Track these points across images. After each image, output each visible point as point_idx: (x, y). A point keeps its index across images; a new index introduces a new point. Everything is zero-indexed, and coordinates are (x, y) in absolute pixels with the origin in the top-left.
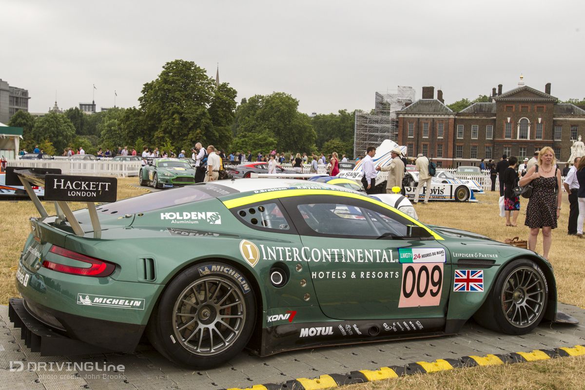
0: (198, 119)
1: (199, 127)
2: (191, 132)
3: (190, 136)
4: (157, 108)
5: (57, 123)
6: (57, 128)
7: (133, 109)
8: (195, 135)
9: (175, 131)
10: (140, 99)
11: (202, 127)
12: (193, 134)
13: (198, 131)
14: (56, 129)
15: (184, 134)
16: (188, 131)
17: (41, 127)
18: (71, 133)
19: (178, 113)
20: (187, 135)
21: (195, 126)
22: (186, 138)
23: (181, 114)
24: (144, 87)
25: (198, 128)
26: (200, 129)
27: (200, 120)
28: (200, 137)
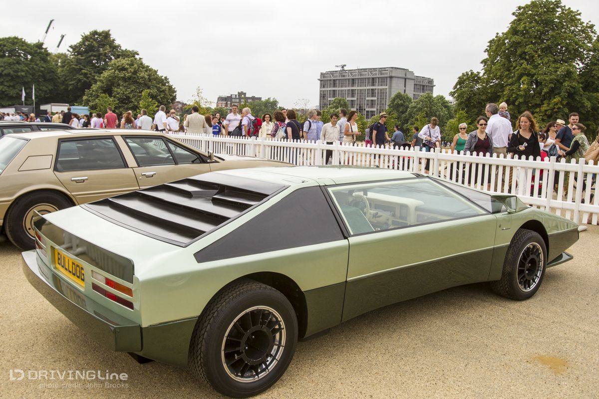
0: (558, 83)
1: (559, 94)
2: (545, 102)
3: (544, 107)
4: (500, 70)
5: (431, 103)
6: (431, 108)
7: (470, 73)
8: (551, 106)
9: (521, 100)
10: (484, 62)
11: (563, 94)
12: (549, 104)
13: (557, 99)
14: (429, 109)
15: (536, 104)
16: (542, 101)
17: (415, 107)
18: (444, 113)
19: (528, 75)
20: (539, 106)
21: (552, 93)
22: (538, 110)
23: (533, 76)
24: (489, 44)
25: (557, 95)
26: (560, 96)
27: (562, 83)
28: (559, 108)
